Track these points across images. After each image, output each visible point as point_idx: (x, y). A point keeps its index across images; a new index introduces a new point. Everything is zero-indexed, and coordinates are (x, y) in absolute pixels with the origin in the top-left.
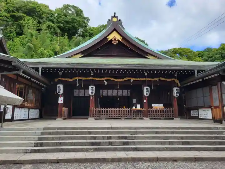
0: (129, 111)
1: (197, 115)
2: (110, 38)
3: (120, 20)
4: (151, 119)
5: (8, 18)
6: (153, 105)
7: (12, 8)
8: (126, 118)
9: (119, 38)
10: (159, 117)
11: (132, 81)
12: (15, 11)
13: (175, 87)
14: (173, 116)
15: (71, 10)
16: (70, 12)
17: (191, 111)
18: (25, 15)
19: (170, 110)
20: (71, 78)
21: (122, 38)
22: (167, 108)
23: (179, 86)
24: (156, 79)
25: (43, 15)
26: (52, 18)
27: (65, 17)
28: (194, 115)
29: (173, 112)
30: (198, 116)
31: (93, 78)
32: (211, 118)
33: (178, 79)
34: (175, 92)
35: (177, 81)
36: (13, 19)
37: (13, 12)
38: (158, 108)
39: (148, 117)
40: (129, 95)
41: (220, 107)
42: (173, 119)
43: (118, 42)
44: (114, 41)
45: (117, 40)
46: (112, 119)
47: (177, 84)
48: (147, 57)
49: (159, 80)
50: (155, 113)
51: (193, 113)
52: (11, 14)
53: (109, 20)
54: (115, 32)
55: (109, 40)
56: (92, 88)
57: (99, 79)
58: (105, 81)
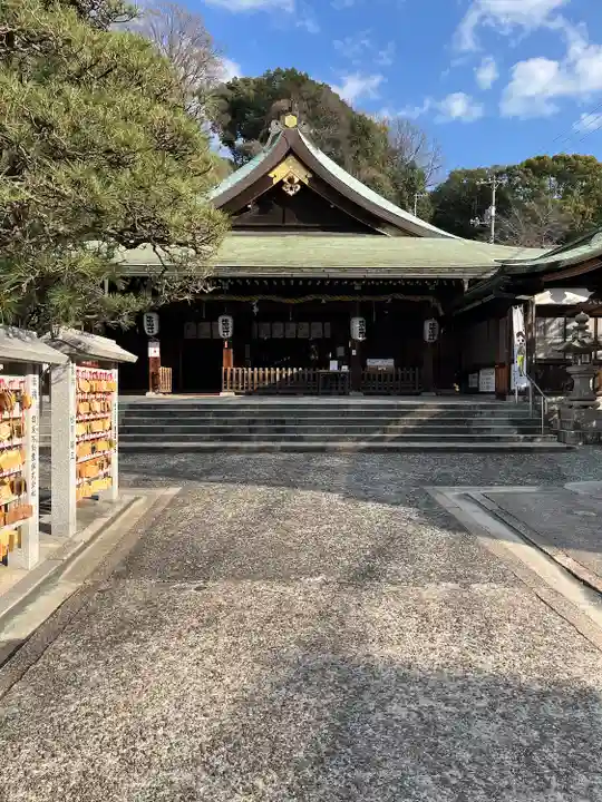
1: (476, 385)
4: (365, 394)
6: (370, 362)
9: (301, 175)
11: (324, 301)
13: (428, 318)
14: (420, 388)
21: (310, 176)
23: (442, 314)
24: (382, 298)
28: (473, 386)
29: (420, 379)
30: (478, 388)
31: (231, 298)
33: (440, 299)
34: (429, 330)
35: (436, 303)
38: (380, 369)
39: (359, 390)
40: (327, 336)
43: (299, 187)
44: (289, 185)
45: (296, 180)
47: (436, 309)
48: (379, 230)
51: (473, 380)
54: (291, 158)
55: (275, 181)
56: (226, 320)
57: (243, 299)
58: (255, 306)
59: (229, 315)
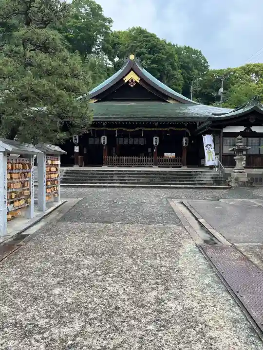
2: (127, 79)
4: (159, 167)
6: (166, 154)
9: (136, 79)
10: (167, 166)
13: (185, 137)
16: (83, 11)
19: (179, 160)
21: (140, 79)
23: (190, 135)
24: (167, 129)
27: (75, 20)
33: (189, 129)
34: (184, 141)
35: (188, 131)
38: (169, 157)
40: (145, 144)
44: (131, 83)
45: (134, 81)
47: (188, 134)
48: (168, 101)
49: (171, 130)
50: (168, 162)
54: (132, 72)
55: (125, 81)
56: (104, 138)
57: (111, 129)
58: (116, 132)
59: (105, 135)
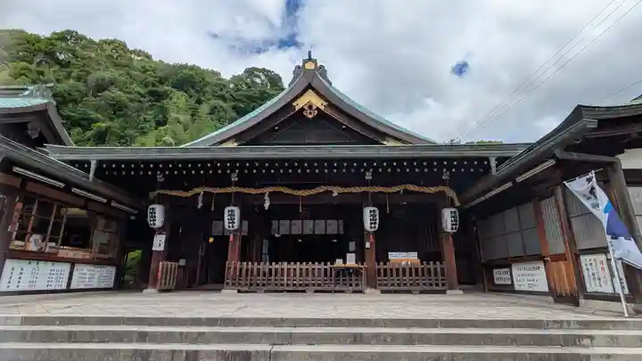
0: (326, 270)
1: (509, 283)
2: (300, 104)
3: (322, 67)
4: (383, 292)
5: (143, 96)
6: (393, 256)
7: (151, 79)
8: (320, 288)
10: (405, 288)
11: (336, 194)
12: (157, 84)
13: (447, 207)
14: (443, 285)
15: (259, 77)
17: (495, 271)
18: (174, 90)
19: (435, 270)
20: (187, 190)
22: (428, 264)
23: (458, 204)
24: (395, 189)
25: (207, 89)
26: (224, 92)
28: (502, 282)
29: (443, 275)
30: (512, 285)
31: (240, 190)
32: (546, 289)
34: (448, 219)
35: (451, 193)
36: (153, 99)
37: (154, 85)
38: (403, 263)
39: (376, 288)
40: (342, 232)
41: (569, 256)
42: (443, 292)
43: (317, 112)
44: (309, 111)
45: (314, 107)
46: (282, 291)
47: (452, 200)
48: (385, 143)
49: (405, 190)
50: (395, 277)
51: (500, 276)
52: (150, 88)
53: (299, 67)
54: (310, 91)
55: (297, 108)
56: (232, 211)
57: (253, 191)
58: (266, 198)
59: (234, 205)
